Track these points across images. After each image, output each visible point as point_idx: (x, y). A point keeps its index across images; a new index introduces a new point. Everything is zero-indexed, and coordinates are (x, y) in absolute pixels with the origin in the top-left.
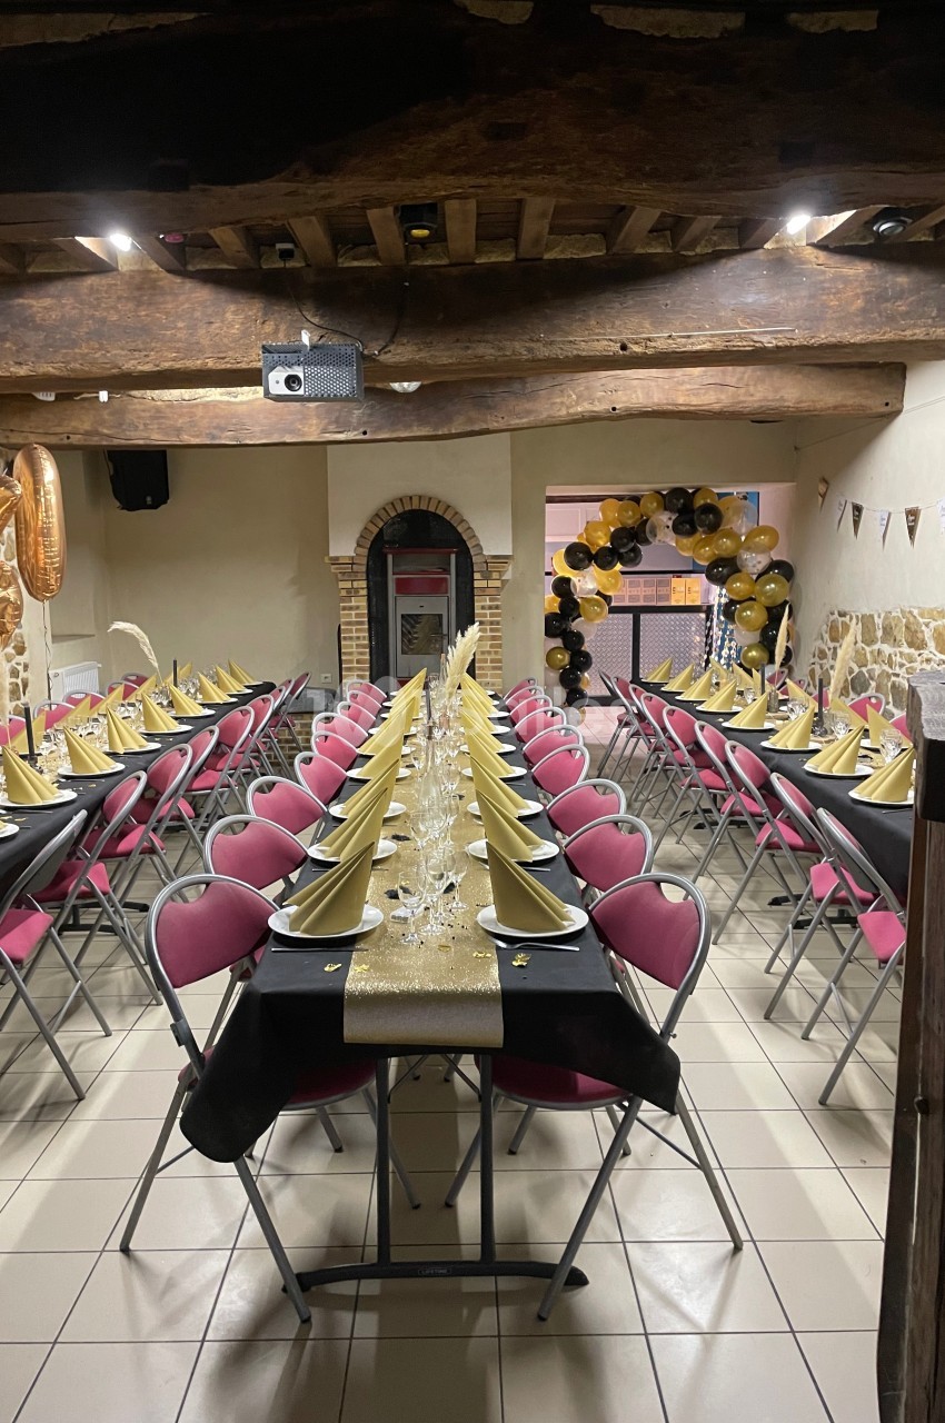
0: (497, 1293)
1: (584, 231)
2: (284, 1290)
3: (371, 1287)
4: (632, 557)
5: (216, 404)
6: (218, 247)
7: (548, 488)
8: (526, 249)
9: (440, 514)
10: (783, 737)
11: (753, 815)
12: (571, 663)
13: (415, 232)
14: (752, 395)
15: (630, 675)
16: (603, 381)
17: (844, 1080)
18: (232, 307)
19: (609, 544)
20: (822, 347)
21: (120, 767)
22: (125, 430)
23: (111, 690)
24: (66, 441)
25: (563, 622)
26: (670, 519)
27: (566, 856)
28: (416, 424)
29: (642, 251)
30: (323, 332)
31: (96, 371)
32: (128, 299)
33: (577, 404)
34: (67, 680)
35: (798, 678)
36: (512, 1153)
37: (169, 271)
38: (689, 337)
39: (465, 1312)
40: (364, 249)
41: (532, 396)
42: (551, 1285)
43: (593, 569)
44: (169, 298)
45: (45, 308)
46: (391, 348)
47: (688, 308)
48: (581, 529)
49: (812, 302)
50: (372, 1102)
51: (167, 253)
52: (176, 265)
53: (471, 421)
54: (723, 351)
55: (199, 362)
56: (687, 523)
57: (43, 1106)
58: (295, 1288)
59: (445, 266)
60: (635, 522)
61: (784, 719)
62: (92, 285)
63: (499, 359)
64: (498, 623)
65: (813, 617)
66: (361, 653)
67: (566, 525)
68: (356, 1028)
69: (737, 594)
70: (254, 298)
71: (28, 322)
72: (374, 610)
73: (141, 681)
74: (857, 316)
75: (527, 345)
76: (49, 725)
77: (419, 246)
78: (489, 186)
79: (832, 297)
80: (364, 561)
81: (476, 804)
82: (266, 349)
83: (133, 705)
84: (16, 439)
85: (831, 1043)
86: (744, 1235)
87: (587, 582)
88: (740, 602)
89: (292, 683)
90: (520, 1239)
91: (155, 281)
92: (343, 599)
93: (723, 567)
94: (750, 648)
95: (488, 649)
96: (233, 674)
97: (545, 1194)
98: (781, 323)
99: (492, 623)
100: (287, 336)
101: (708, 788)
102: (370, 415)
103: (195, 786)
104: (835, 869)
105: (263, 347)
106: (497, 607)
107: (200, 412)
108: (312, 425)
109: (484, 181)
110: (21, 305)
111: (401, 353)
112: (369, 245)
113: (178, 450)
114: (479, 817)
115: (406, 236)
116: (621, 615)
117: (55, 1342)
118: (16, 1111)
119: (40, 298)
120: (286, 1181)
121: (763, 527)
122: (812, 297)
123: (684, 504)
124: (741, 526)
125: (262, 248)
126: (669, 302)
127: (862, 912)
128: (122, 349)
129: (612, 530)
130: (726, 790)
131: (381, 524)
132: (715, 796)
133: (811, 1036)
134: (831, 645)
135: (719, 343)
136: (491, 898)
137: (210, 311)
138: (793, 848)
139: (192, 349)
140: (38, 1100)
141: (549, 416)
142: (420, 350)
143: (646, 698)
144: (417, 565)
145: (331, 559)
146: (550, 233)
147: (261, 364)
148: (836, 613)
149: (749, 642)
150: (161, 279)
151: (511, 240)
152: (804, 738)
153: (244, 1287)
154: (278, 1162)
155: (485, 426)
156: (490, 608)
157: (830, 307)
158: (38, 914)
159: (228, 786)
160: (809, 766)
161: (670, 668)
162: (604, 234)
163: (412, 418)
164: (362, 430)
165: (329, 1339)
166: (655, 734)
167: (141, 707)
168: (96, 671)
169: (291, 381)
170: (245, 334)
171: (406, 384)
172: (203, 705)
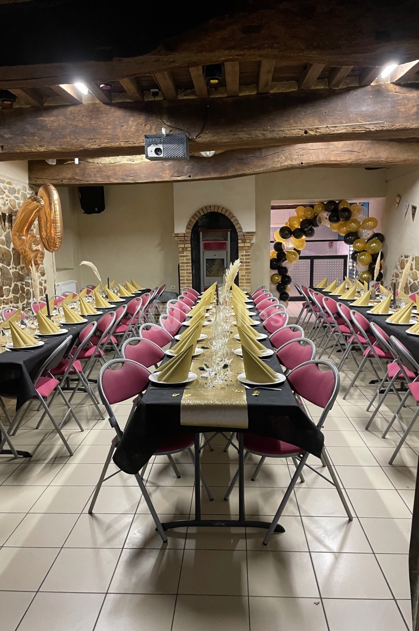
0: (246, 533)
1: (288, 79)
2: (157, 530)
3: (192, 530)
4: (310, 233)
5: (124, 165)
6: (125, 92)
7: (272, 201)
8: (262, 89)
9: (223, 213)
10: (377, 309)
11: (363, 344)
12: (282, 281)
13: (212, 81)
14: (365, 156)
15: (309, 285)
16: (297, 151)
17: (400, 454)
18: (132, 119)
19: (299, 227)
20: (398, 130)
21: (86, 320)
22: (86, 177)
23: (81, 291)
24: (61, 183)
25: (278, 263)
26: (327, 215)
27: (277, 356)
28: (213, 172)
29: (314, 88)
30: (171, 129)
31: (74, 149)
32: (86, 116)
33: (285, 161)
34: (63, 287)
35: (385, 286)
36: (253, 480)
37: (104, 103)
38: (336, 127)
39: (232, 541)
40: (189, 91)
41: (264, 158)
42: (269, 531)
43: (292, 238)
44: (104, 115)
45: (51, 121)
46: (202, 135)
47: (335, 114)
48: (287, 221)
49: (392, 109)
50: (193, 456)
51: (103, 94)
52: (107, 100)
53: (237, 170)
54: (351, 133)
55: (117, 144)
56: (335, 216)
57: (56, 458)
58: (161, 529)
59: (225, 97)
60: (311, 217)
61: (378, 302)
62: (71, 110)
63: (249, 139)
64: (249, 262)
65: (393, 259)
66: (188, 276)
67: (279, 219)
68: (186, 419)
69: (358, 249)
70: (141, 114)
71: (44, 128)
72: (194, 257)
73: (93, 288)
74: (414, 115)
75: (262, 132)
76: (56, 304)
77: (214, 89)
78: (244, 55)
79: (402, 107)
80: (190, 235)
81: (238, 335)
82: (146, 137)
83: (91, 297)
84: (39, 182)
85: (395, 440)
86: (353, 515)
87: (289, 244)
88: (359, 252)
89: (159, 289)
90: (256, 513)
91: (99, 108)
92: (180, 252)
93: (352, 236)
94: (364, 273)
95: (245, 274)
96: (133, 285)
97: (267, 497)
98: (378, 119)
99: (246, 262)
100: (156, 131)
101: (342, 333)
102: (192, 168)
103: (117, 331)
104: (398, 364)
105: (145, 135)
106: (249, 255)
107: (118, 168)
108: (166, 173)
109: (241, 53)
110: (41, 120)
111: (205, 138)
112: (191, 89)
113: (108, 186)
114: (239, 340)
115: (208, 83)
116: (305, 260)
117: (62, 548)
118: (45, 459)
119: (50, 117)
120: (157, 489)
121: (370, 218)
122: (393, 107)
123: (334, 207)
124: (360, 217)
125: (145, 92)
126: (326, 111)
127: (410, 382)
128: (84, 139)
129: (301, 220)
130: (351, 333)
131: (197, 219)
132: (346, 336)
133: (386, 437)
134: (401, 271)
135: (349, 129)
136: (244, 370)
137: (122, 121)
138: (380, 357)
139: (115, 138)
140: (54, 455)
141: (272, 167)
142: (214, 136)
143: (315, 294)
144: (213, 237)
145: (175, 234)
146: (272, 81)
147: (144, 144)
148: (404, 256)
149: (363, 270)
150: (100, 107)
151: (255, 85)
152: (386, 309)
153: (140, 528)
154: (153, 481)
155: (243, 173)
156: (246, 255)
157: (401, 112)
158: (52, 379)
159: (132, 331)
160: (388, 320)
161: (327, 281)
162: (297, 81)
163: (211, 169)
164: (188, 175)
165: (175, 549)
166: (320, 311)
167: (94, 298)
168: (75, 284)
169: (157, 151)
170: (137, 131)
171: (208, 153)
172: (120, 297)
